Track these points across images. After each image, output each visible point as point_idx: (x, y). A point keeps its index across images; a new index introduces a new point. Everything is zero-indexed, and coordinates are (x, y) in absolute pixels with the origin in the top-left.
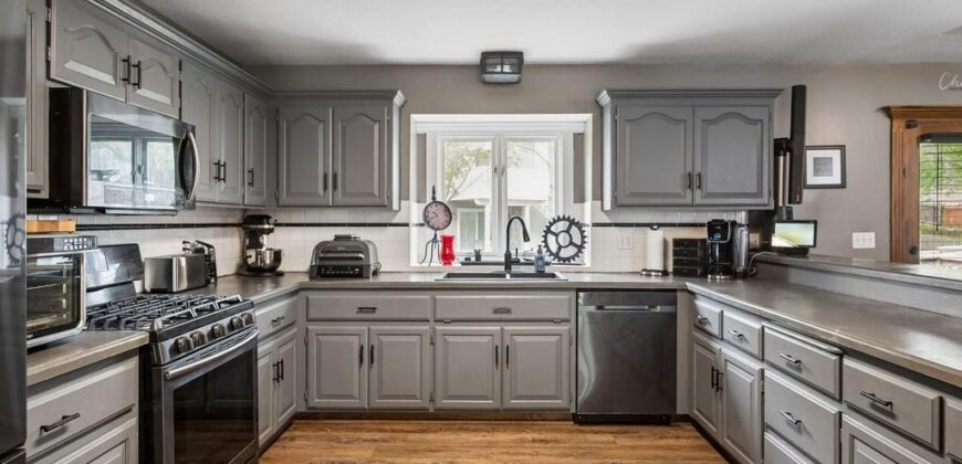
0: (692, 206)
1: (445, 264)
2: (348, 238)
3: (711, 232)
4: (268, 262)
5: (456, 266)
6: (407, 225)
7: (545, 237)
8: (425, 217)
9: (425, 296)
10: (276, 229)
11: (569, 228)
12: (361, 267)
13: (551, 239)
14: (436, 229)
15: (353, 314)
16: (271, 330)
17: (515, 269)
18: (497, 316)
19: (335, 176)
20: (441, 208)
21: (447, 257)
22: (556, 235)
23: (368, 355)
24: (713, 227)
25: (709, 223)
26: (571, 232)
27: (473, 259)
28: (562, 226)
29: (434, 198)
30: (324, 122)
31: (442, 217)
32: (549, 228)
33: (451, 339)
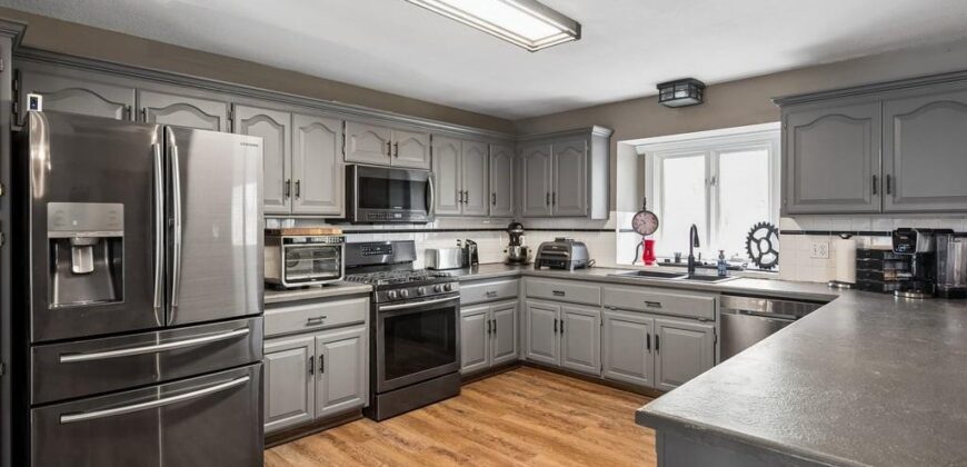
0: (883, 213)
1: (647, 264)
2: (563, 240)
3: (896, 243)
4: (517, 255)
5: (655, 267)
6: (614, 231)
7: (749, 243)
8: (634, 223)
9: (597, 287)
10: (525, 232)
11: (769, 235)
12: (565, 262)
13: (754, 245)
14: (644, 235)
15: (551, 296)
16: (486, 298)
17: (698, 271)
18: (650, 309)
19: (554, 195)
20: (650, 217)
21: (649, 257)
22: (758, 242)
23: (560, 327)
24: (897, 235)
25: (894, 232)
26: (771, 239)
27: (673, 261)
28: (763, 233)
29: (644, 208)
30: (547, 156)
31: (649, 224)
32: (751, 235)
33: (615, 323)
